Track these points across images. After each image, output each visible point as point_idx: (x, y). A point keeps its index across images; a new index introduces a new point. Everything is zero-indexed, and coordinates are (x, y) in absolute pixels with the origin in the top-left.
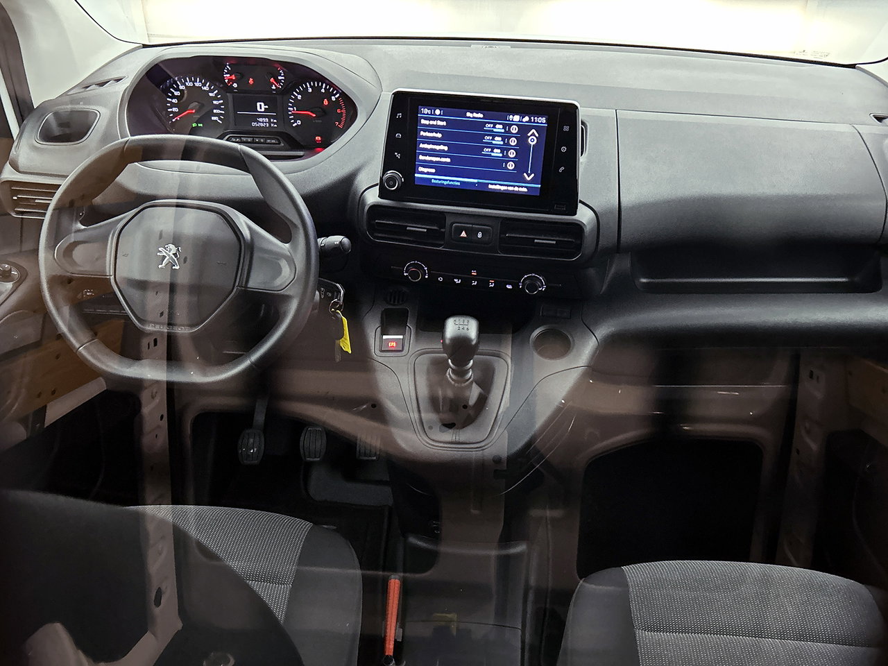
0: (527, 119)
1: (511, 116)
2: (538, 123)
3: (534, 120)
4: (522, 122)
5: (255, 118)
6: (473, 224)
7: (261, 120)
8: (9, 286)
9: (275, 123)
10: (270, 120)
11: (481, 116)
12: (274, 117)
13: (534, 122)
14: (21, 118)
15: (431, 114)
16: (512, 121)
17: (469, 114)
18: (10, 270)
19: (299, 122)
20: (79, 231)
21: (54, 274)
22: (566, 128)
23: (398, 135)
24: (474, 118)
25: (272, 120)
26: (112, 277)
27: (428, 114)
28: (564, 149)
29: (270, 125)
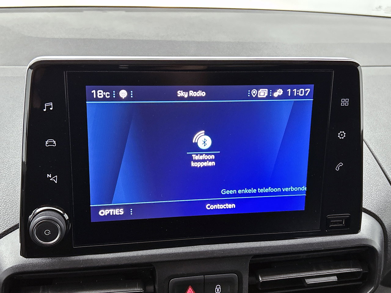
0: (279, 92)
1: (254, 91)
2: (298, 97)
3: (292, 92)
4: (273, 98)
6: (204, 274)
11: (203, 94)
13: (292, 96)
15: (111, 99)
16: (256, 98)
17: (180, 94)
22: (345, 102)
23: (51, 142)
24: (190, 98)
27: (104, 99)
28: (342, 135)
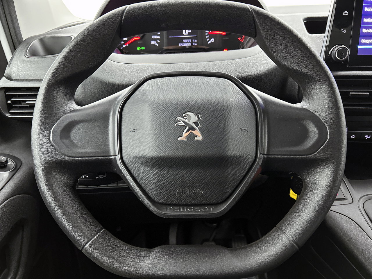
5: (181, 40)
7: (185, 41)
8: (6, 175)
9: (195, 43)
10: (192, 41)
12: (194, 38)
14: (14, 48)
18: (7, 161)
19: (213, 40)
20: (74, 111)
21: (50, 159)
25: (193, 41)
26: (118, 158)
29: (192, 44)
